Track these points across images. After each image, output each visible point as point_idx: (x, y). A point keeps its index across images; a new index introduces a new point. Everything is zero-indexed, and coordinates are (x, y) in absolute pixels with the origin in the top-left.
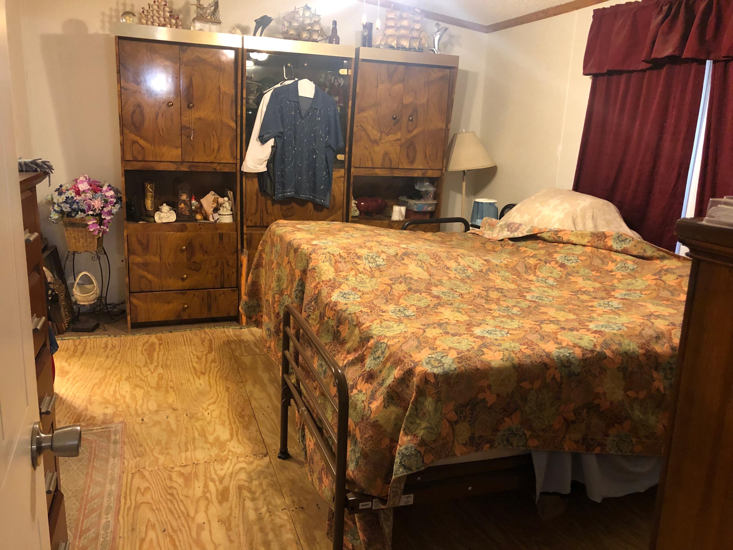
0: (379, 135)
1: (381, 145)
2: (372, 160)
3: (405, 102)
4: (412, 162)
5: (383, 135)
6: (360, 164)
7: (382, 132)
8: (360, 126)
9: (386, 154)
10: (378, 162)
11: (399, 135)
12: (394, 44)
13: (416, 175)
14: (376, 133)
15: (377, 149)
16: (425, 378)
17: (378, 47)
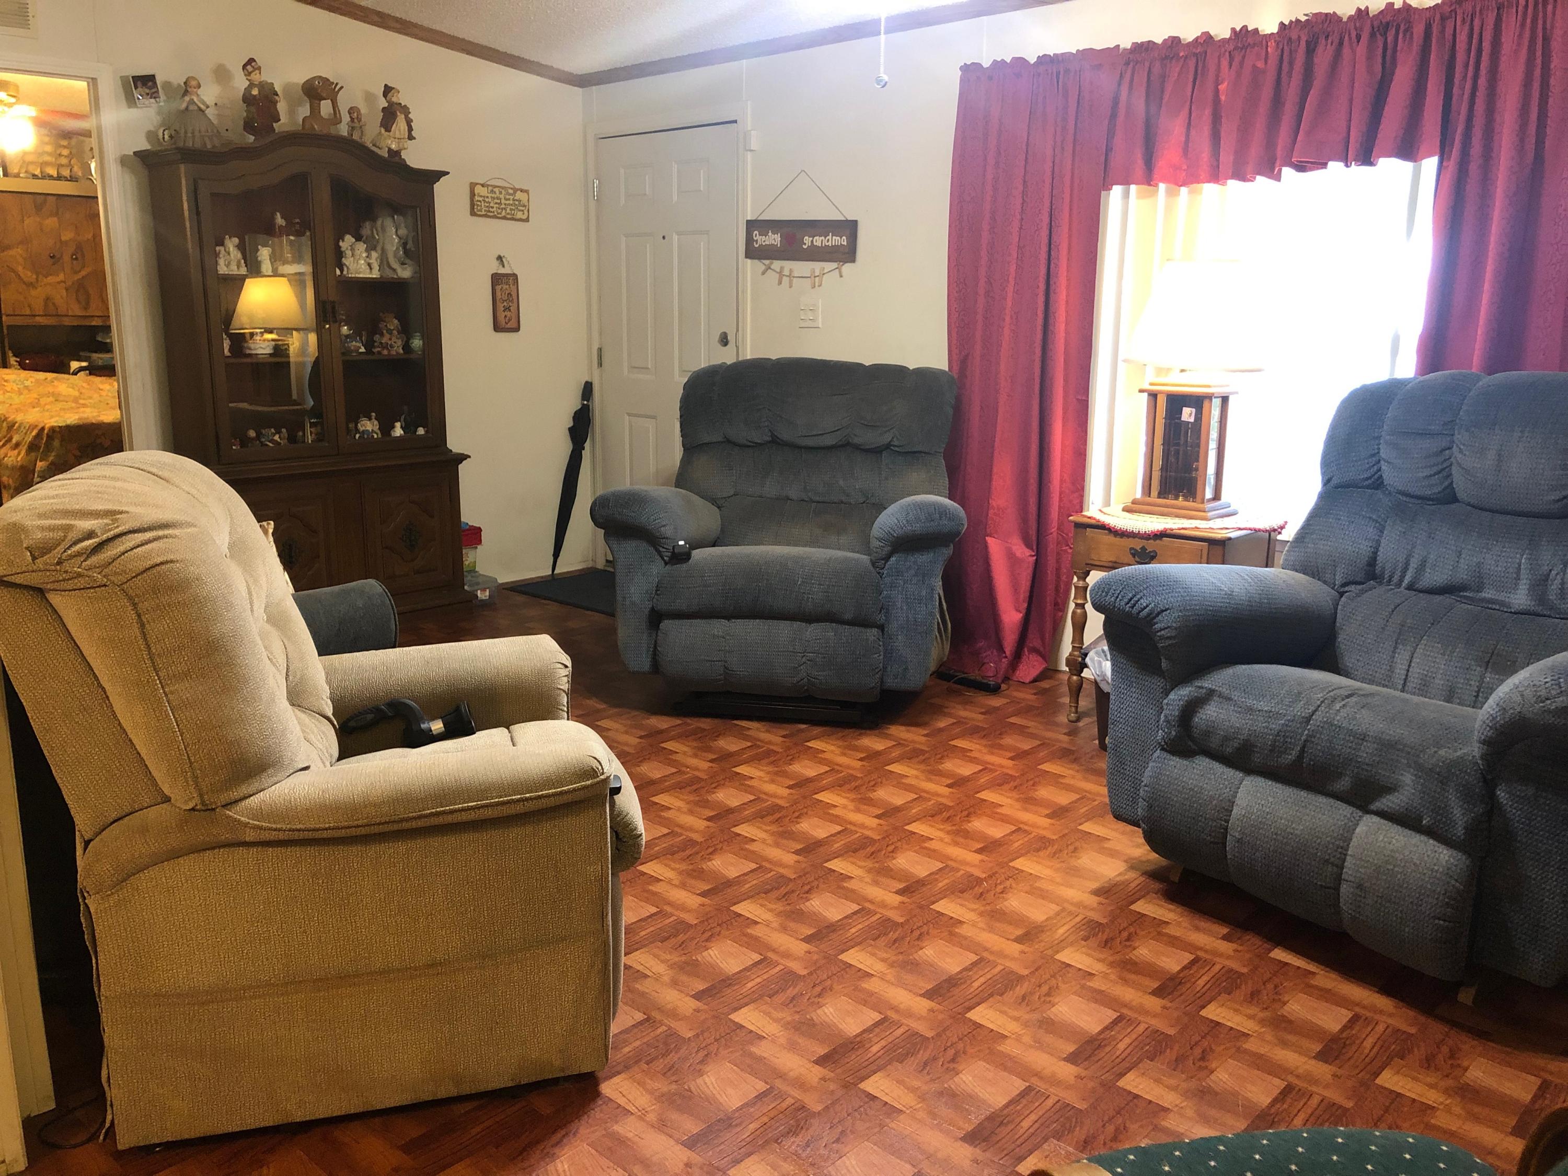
0: (34, 276)
1: (39, 289)
2: (29, 306)
3: (63, 238)
4: (86, 309)
5: (40, 276)
6: (14, 310)
7: (37, 274)
8: (7, 266)
9: (47, 299)
10: (39, 307)
11: (61, 277)
12: (37, 172)
13: (94, 323)
14: (29, 274)
15: (34, 293)
16: (53, 429)
17: (17, 176)
